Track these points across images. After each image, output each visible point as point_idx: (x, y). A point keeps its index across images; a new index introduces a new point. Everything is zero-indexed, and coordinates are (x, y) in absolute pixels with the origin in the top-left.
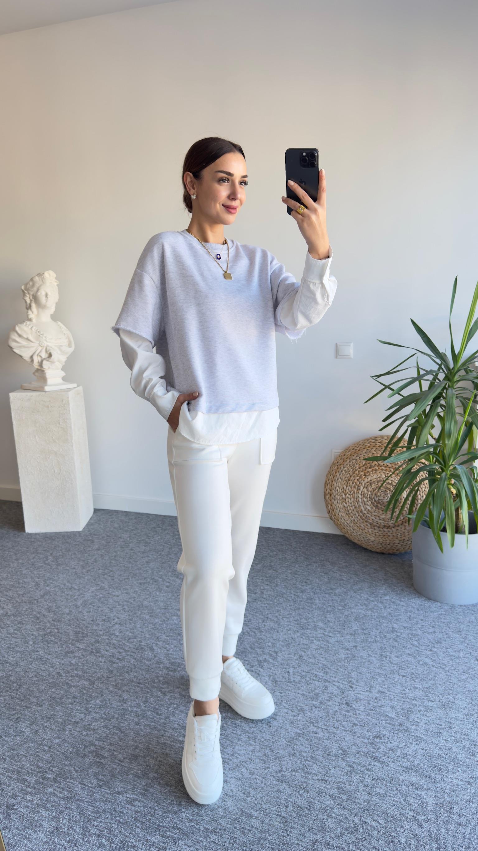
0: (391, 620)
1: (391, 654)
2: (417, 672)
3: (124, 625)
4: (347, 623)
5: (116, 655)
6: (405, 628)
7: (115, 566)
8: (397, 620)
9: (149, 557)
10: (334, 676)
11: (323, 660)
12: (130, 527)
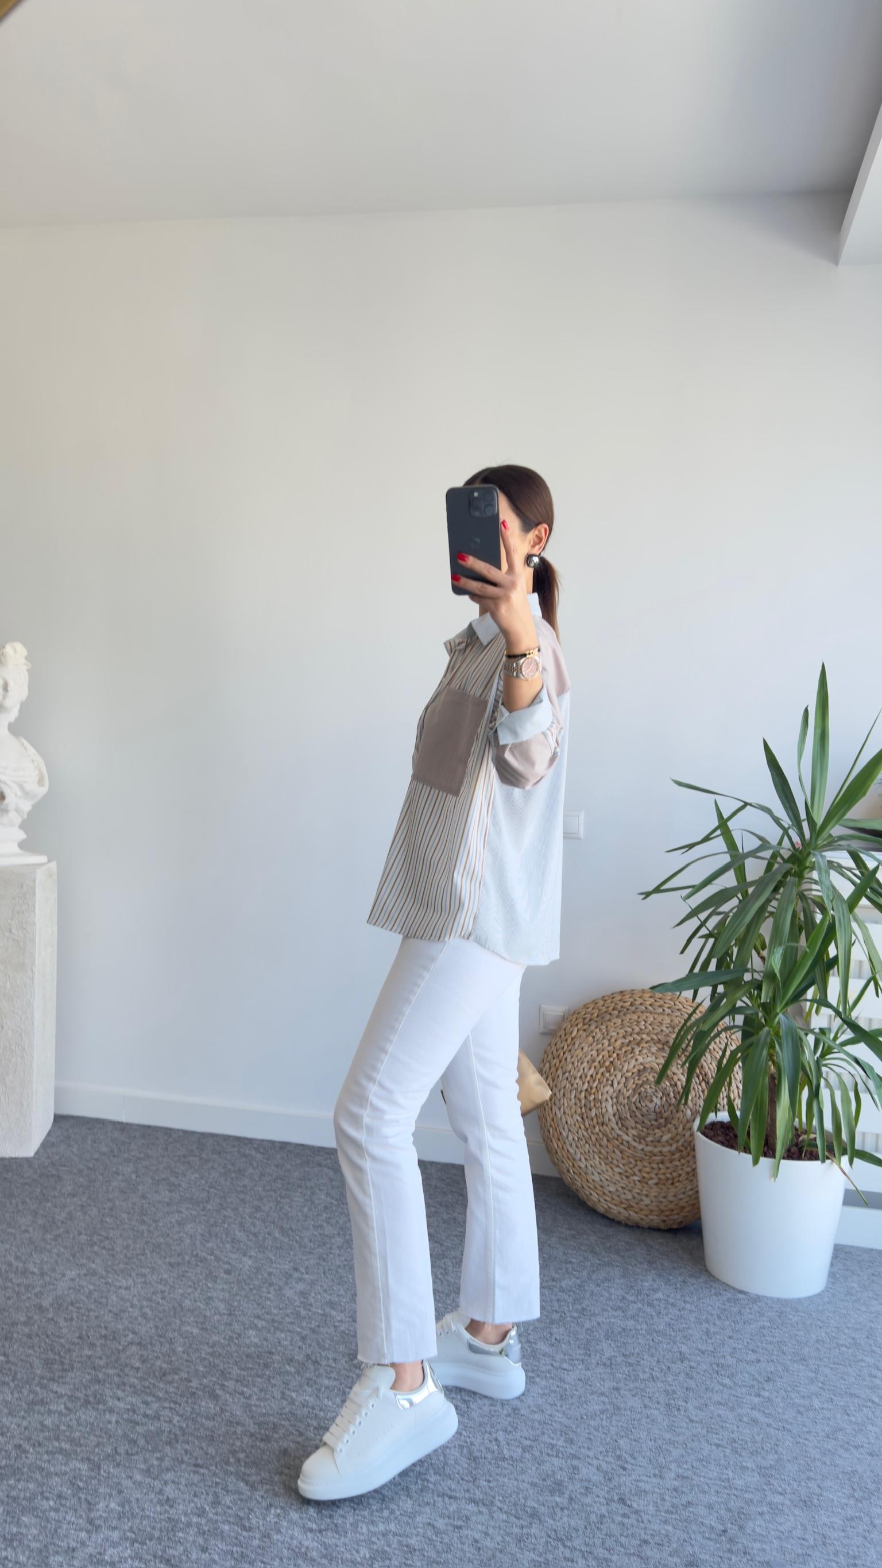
0: (675, 1337)
1: (687, 1402)
2: (740, 1437)
3: (149, 1346)
4: (593, 1343)
5: (139, 1408)
6: (703, 1353)
7: (113, 1229)
8: (685, 1337)
9: (181, 1212)
10: (585, 1445)
11: (560, 1415)
12: (133, 1153)
